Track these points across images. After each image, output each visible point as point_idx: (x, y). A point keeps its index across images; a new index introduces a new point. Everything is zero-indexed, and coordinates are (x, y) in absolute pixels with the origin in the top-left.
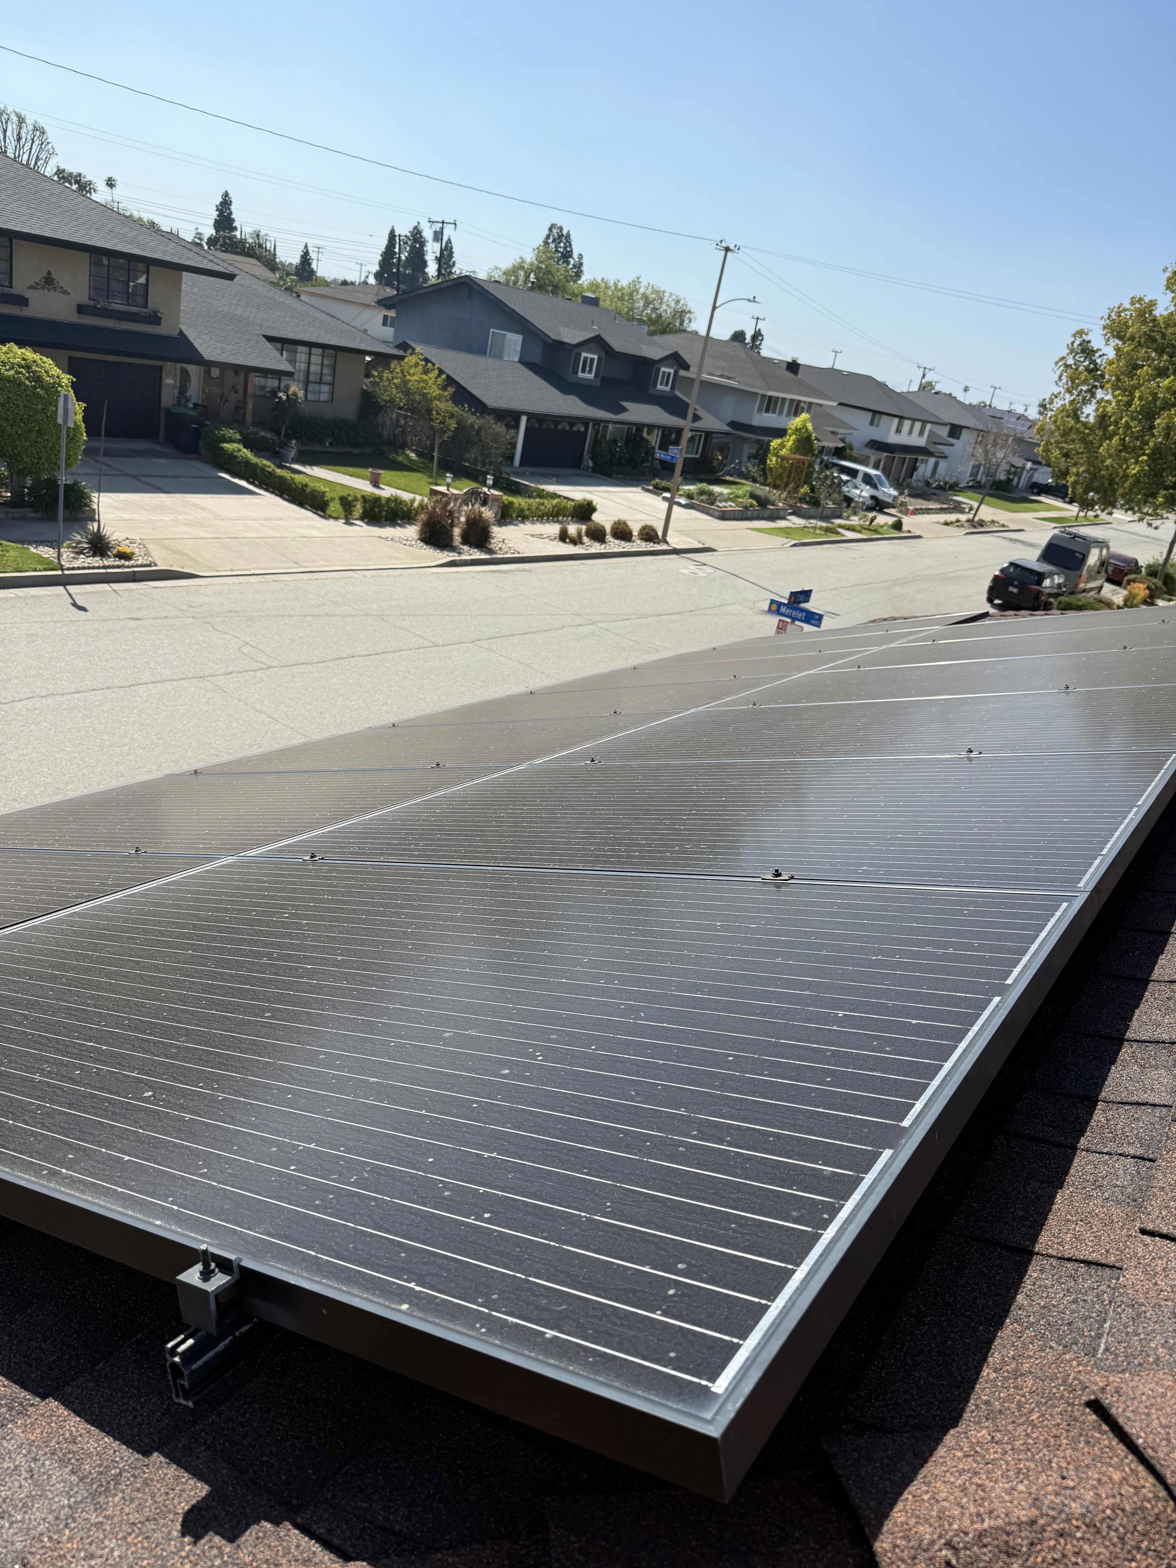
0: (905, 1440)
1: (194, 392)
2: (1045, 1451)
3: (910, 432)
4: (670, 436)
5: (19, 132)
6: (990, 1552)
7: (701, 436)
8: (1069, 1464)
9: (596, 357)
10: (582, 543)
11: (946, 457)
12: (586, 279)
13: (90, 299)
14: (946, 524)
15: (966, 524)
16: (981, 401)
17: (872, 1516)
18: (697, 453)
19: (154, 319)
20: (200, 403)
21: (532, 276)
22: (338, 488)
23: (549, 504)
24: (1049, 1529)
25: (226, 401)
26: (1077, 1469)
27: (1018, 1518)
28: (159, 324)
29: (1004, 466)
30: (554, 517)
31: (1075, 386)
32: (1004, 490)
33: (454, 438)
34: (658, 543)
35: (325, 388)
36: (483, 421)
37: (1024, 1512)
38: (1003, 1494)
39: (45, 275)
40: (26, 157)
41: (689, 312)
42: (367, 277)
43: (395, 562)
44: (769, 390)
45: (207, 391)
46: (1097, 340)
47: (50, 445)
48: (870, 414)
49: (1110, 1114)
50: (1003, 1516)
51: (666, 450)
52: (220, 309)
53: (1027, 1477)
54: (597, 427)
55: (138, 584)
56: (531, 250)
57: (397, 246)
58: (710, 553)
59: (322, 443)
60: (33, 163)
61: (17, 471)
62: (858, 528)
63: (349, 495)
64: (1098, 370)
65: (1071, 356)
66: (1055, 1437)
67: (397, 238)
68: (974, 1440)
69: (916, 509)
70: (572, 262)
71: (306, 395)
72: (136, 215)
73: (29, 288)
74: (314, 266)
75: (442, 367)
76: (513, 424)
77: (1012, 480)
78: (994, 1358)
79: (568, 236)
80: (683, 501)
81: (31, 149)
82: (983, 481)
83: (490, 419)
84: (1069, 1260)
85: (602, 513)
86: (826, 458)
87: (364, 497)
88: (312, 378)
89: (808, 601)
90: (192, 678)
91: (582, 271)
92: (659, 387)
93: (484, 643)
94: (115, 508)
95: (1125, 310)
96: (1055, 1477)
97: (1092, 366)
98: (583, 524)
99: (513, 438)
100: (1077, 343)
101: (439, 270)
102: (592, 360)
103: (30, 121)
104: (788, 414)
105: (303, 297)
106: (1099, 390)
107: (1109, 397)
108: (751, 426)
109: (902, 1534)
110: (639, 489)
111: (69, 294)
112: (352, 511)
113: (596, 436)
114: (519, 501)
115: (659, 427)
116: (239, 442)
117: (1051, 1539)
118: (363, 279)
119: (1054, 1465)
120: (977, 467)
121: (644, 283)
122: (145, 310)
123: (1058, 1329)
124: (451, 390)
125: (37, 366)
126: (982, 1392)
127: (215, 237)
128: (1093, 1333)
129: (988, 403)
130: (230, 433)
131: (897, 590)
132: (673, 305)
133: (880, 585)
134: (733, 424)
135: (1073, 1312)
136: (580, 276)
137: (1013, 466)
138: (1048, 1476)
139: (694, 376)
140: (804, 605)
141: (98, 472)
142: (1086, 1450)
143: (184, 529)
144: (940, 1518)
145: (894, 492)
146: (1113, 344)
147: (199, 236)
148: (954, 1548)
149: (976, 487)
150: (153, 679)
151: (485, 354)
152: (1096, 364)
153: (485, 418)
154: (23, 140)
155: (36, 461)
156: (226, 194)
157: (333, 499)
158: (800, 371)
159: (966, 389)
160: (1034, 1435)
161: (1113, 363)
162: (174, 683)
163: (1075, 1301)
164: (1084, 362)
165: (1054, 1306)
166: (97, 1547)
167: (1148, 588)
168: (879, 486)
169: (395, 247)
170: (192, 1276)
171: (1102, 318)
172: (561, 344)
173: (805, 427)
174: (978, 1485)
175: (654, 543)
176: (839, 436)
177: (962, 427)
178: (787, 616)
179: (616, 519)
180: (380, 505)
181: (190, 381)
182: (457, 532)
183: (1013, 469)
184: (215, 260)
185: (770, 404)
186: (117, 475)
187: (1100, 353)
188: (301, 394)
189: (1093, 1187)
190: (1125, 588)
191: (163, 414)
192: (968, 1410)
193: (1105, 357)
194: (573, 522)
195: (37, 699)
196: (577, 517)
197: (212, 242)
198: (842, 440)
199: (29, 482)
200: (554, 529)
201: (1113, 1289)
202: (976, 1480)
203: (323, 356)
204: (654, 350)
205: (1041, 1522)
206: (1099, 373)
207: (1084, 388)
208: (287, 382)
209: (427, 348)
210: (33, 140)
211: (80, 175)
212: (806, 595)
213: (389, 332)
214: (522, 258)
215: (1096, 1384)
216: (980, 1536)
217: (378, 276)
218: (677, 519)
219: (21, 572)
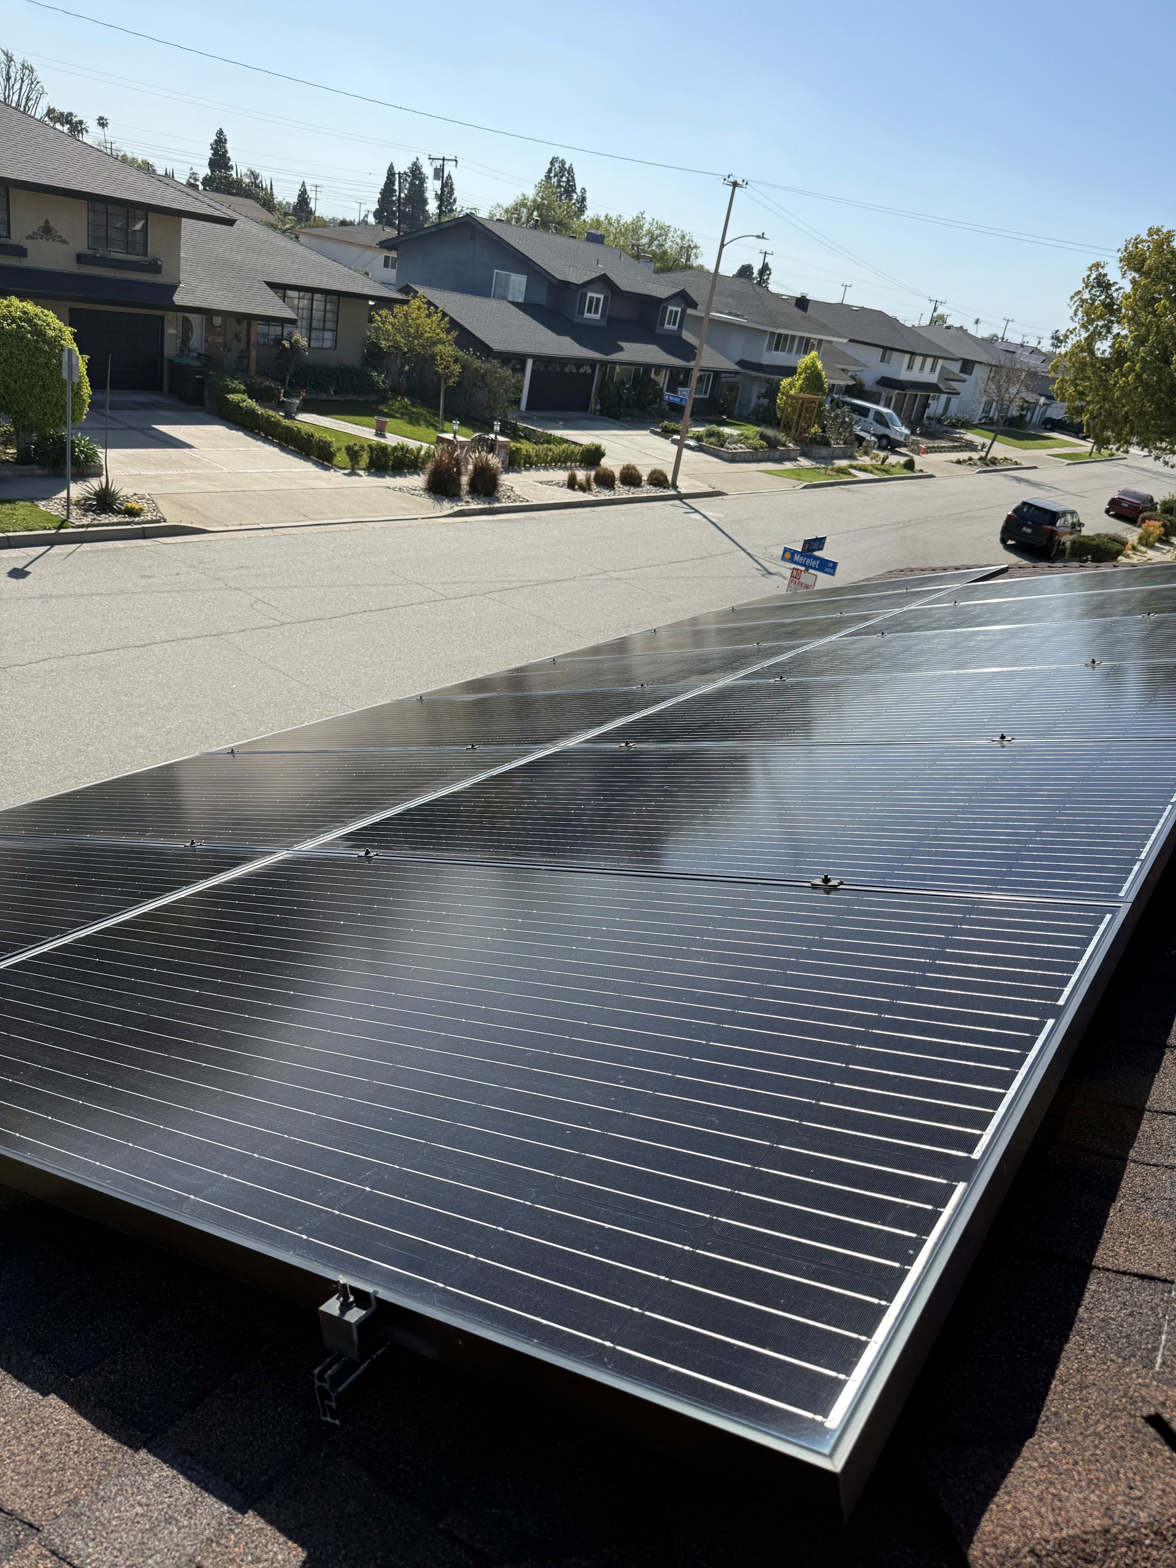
0: (985, 1451)
1: (196, 341)
2: (1112, 1461)
3: (922, 369)
4: (679, 377)
5: (8, 71)
6: (1069, 1558)
7: (709, 376)
8: (1135, 1474)
9: (602, 297)
10: (590, 490)
11: (958, 394)
12: (589, 215)
13: (89, 248)
14: (959, 462)
15: (979, 463)
16: (992, 333)
17: (962, 1526)
18: (705, 393)
19: (154, 267)
20: (203, 353)
21: (535, 213)
22: (344, 438)
23: (557, 449)
24: (1121, 1537)
25: (229, 350)
26: (1143, 1480)
27: (1093, 1527)
28: (160, 273)
29: (1018, 402)
30: (562, 463)
31: (1091, 321)
32: (1017, 427)
33: (459, 384)
34: (668, 488)
35: (328, 335)
36: (488, 365)
37: (1098, 1521)
38: (1077, 1504)
39: (43, 224)
40: (15, 98)
41: (696, 247)
42: (366, 216)
43: (403, 512)
44: (778, 327)
45: (210, 340)
46: (1114, 273)
47: (54, 400)
48: (881, 351)
49: (1155, 1124)
50: (1079, 1525)
51: (675, 391)
52: (221, 255)
53: (1097, 1486)
54: (604, 368)
55: (148, 540)
56: (533, 186)
57: (397, 183)
58: (720, 497)
59: (326, 391)
60: (23, 104)
61: (22, 427)
62: (870, 468)
63: (356, 445)
64: (1114, 304)
65: (1087, 291)
66: (1121, 1448)
67: (397, 176)
68: (1048, 1451)
69: (928, 448)
70: (575, 196)
71: (309, 342)
72: (130, 155)
73: (27, 238)
74: (312, 205)
75: (445, 310)
76: (518, 366)
77: (1025, 416)
78: (1061, 1370)
79: (570, 171)
80: (692, 443)
81: (21, 89)
82: (996, 417)
83: (496, 362)
84: (1124, 1273)
85: (610, 457)
86: (836, 396)
87: (370, 446)
88: (315, 324)
89: (822, 549)
90: (207, 636)
91: (585, 206)
92: (666, 326)
93: (496, 595)
94: (122, 463)
95: (1142, 241)
96: (1123, 1487)
97: (1108, 300)
98: (591, 470)
99: (519, 381)
100: (1093, 276)
101: (439, 207)
102: (598, 300)
103: (18, 59)
104: (798, 352)
105: (302, 238)
106: (1116, 325)
107: (1124, 332)
108: (760, 364)
109: (989, 1543)
110: (648, 432)
111: (67, 243)
112: (358, 461)
113: (603, 377)
114: (526, 447)
115: (666, 367)
116: (244, 392)
117: (1122, 1546)
118: (362, 218)
119: (1121, 1476)
120: (989, 404)
121: (649, 219)
122: (145, 258)
123: (1117, 1342)
124: (455, 333)
125: (39, 319)
126: (1052, 1403)
127: (211, 177)
128: (1149, 1346)
129: (1000, 336)
130: (236, 384)
131: (910, 531)
132: (679, 241)
133: (892, 527)
134: (742, 363)
135: (1131, 1325)
136: (584, 211)
137: (1027, 402)
138: (1117, 1486)
139: (703, 315)
140: (817, 553)
141: (104, 426)
142: (1150, 1460)
143: (192, 482)
144: (1023, 1527)
145: (907, 431)
146: (1130, 277)
147: (194, 175)
148: (1037, 1555)
149: (987, 425)
150: (168, 638)
151: (490, 297)
152: (1112, 298)
153: (491, 362)
154: (12, 80)
155: (41, 417)
156: (220, 132)
157: (339, 449)
158: (810, 307)
159: (977, 322)
160: (1102, 1446)
161: (1130, 297)
162: (189, 642)
163: (1131, 1314)
164: (1100, 296)
165: (1113, 1319)
166: (262, 1551)
167: (1164, 525)
168: (890, 425)
169: (394, 185)
170: (332, 1306)
171: (1118, 251)
172: (567, 284)
173: (814, 365)
174: (1054, 1495)
175: (664, 488)
176: (850, 374)
177: (974, 362)
178: (801, 565)
179: (626, 464)
180: (387, 454)
181: (192, 330)
182: (465, 480)
183: (1026, 405)
184: (213, 204)
185: (779, 342)
186: (123, 429)
187: (1117, 287)
188: (304, 342)
189: (1143, 1199)
190: (1140, 527)
191: (166, 363)
192: (1040, 1421)
193: (1122, 291)
194: (582, 468)
195: (54, 660)
196: (585, 462)
197: (207, 181)
198: (853, 377)
199: (34, 437)
200: (562, 476)
201: (1166, 1302)
202: (1052, 1490)
203: (326, 302)
204: (661, 288)
205: (1114, 1530)
206: (1115, 307)
207: (1100, 323)
208: (290, 329)
209: (430, 291)
210: (22, 79)
211: (71, 114)
212: (818, 543)
213: (391, 274)
214: (524, 195)
215: (1157, 1399)
216: (1059, 1544)
217: (377, 214)
218: (686, 462)
219: (30, 530)
